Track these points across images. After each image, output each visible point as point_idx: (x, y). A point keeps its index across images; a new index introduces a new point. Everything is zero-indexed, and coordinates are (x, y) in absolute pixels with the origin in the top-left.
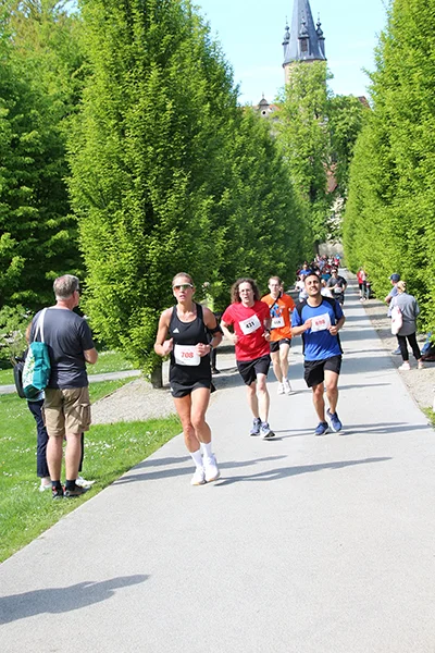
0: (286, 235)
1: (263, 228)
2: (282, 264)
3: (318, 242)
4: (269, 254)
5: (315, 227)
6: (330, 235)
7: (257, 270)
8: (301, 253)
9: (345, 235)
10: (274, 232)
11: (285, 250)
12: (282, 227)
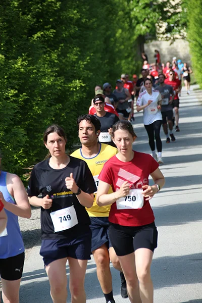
0: (84, 27)
1: (38, 16)
2: (78, 83)
3: (142, 39)
4: (52, 64)
5: (136, 12)
6: (165, 25)
7: (31, 95)
8: (112, 61)
9: (191, 24)
10: (60, 22)
11: (82, 57)
12: (74, 14)
